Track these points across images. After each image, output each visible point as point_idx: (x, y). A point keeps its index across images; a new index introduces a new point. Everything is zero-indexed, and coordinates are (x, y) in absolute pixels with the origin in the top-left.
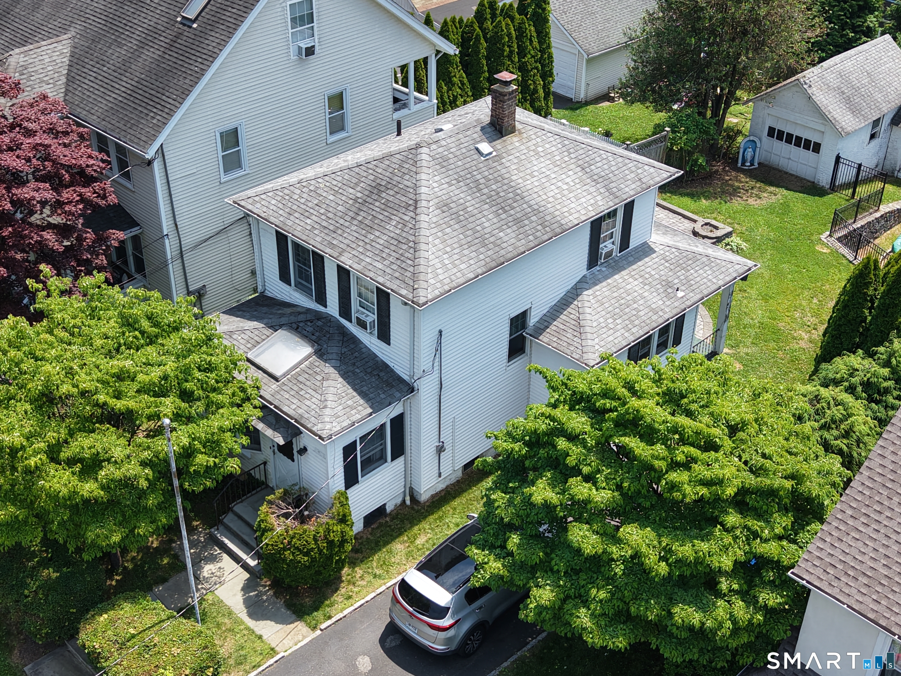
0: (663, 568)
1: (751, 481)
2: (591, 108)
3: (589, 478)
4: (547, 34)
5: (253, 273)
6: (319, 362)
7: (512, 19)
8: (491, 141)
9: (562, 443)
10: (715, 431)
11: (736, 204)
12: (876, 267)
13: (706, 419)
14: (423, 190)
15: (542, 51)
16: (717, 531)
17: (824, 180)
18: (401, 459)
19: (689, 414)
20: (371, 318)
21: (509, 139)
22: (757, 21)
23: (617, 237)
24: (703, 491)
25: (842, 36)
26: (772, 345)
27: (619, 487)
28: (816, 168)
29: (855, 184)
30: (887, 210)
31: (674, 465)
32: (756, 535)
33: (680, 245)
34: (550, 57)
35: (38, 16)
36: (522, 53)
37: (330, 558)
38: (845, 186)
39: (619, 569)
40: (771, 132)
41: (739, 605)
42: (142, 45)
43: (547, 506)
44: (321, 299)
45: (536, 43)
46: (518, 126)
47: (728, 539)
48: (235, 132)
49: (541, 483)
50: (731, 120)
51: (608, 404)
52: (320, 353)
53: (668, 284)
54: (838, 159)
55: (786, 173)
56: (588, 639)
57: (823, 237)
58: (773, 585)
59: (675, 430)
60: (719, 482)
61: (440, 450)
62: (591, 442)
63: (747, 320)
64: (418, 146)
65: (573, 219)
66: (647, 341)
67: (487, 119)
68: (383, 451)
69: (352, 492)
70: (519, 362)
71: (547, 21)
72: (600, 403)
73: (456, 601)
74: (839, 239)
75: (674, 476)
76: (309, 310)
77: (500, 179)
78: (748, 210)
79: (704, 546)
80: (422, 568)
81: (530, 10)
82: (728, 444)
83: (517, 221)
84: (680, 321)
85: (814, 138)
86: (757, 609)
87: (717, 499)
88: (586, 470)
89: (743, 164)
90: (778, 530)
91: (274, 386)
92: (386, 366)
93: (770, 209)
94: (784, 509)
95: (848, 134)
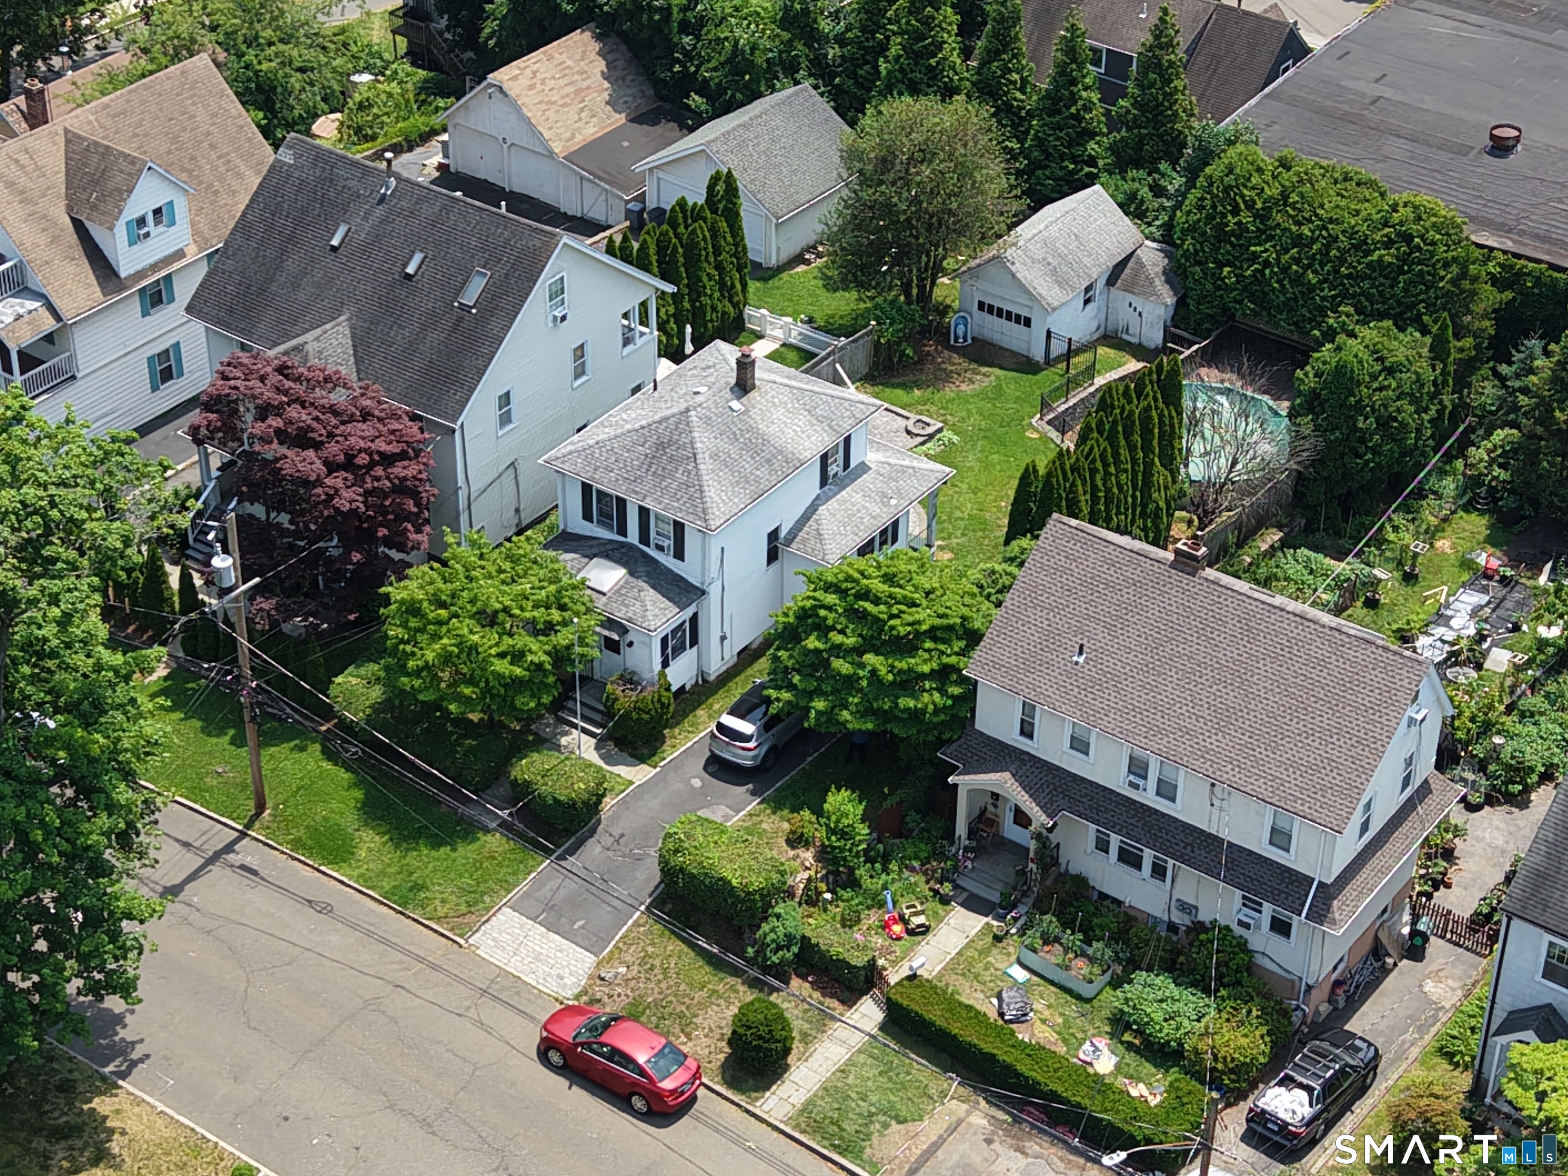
0: (890, 677)
1: (938, 622)
2: (785, 276)
3: (842, 632)
4: (740, 228)
5: (517, 510)
6: (632, 579)
7: (705, 220)
8: (738, 399)
9: (822, 613)
10: (916, 596)
11: (949, 391)
12: (1035, 470)
13: (910, 588)
14: (698, 445)
15: (736, 245)
16: (920, 652)
17: (1039, 355)
18: (695, 648)
19: (901, 587)
20: (668, 543)
21: (752, 394)
22: (950, 212)
23: (841, 461)
24: (909, 629)
25: (1062, 168)
26: (980, 534)
27: (860, 635)
28: (1029, 343)
29: (1068, 355)
30: (1103, 382)
31: (892, 617)
32: (943, 653)
33: (891, 461)
34: (745, 248)
35: (302, 296)
36: (717, 251)
37: (661, 717)
38: (1058, 359)
39: (864, 683)
40: (981, 306)
41: (937, 696)
42: (424, 327)
43: (817, 651)
44: (623, 531)
45: (729, 239)
46: (757, 383)
47: (926, 656)
48: (507, 394)
49: (812, 638)
50: (938, 294)
51: (849, 585)
52: (632, 573)
53: (884, 495)
54: (1049, 333)
55: (1001, 348)
56: (850, 726)
57: (1034, 421)
58: (957, 683)
59: (890, 596)
60: (919, 622)
61: (723, 638)
62: (840, 610)
63: (958, 514)
64: (687, 410)
65: (808, 454)
66: (872, 541)
67: (733, 381)
68: (684, 642)
69: (667, 671)
70: (775, 566)
71: (738, 214)
72: (844, 585)
73: (758, 729)
74: (1049, 423)
75: (892, 622)
76: (611, 541)
77: (750, 429)
78: (961, 398)
79: (913, 661)
80: (732, 713)
81: (721, 206)
82: (925, 603)
83: (768, 461)
84: (895, 524)
85: (1024, 313)
86: (949, 697)
87: (918, 634)
88: (839, 627)
89: (956, 341)
90: (956, 649)
91: (604, 599)
92: (681, 579)
93: (982, 395)
94: (959, 638)
95: (1054, 309)
